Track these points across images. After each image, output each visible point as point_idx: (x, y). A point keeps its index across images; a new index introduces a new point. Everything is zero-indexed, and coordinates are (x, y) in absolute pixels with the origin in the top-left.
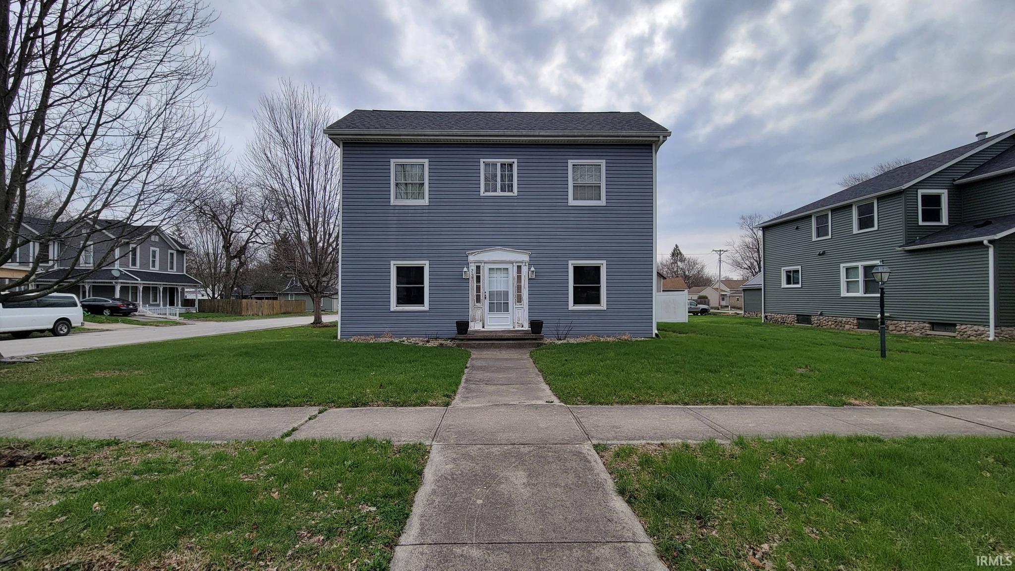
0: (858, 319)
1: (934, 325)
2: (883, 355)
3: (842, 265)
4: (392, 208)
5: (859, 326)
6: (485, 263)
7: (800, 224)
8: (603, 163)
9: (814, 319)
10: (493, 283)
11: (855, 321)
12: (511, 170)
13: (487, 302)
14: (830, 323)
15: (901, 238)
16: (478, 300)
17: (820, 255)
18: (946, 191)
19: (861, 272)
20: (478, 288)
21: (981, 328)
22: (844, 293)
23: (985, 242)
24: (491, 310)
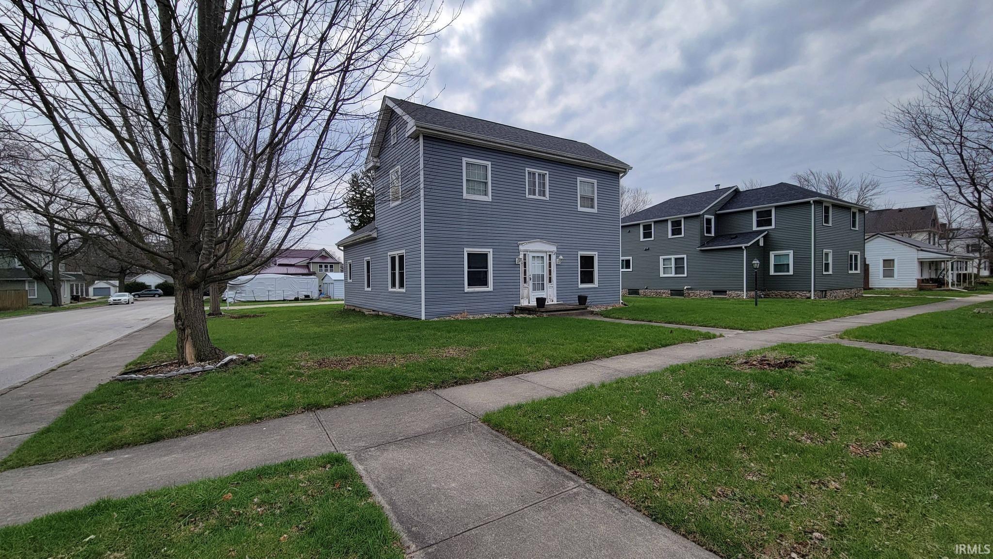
0: (671, 290)
1: (715, 292)
2: (756, 304)
3: (661, 257)
4: (464, 201)
5: (672, 294)
6: (530, 252)
7: (631, 229)
8: (595, 181)
9: (640, 291)
10: (534, 268)
11: (669, 292)
12: (544, 180)
13: (531, 283)
14: (652, 294)
15: (698, 243)
16: (525, 282)
17: (646, 250)
18: (713, 217)
19: (673, 261)
20: (525, 271)
21: (739, 292)
22: (662, 275)
23: (743, 247)
24: (534, 289)
